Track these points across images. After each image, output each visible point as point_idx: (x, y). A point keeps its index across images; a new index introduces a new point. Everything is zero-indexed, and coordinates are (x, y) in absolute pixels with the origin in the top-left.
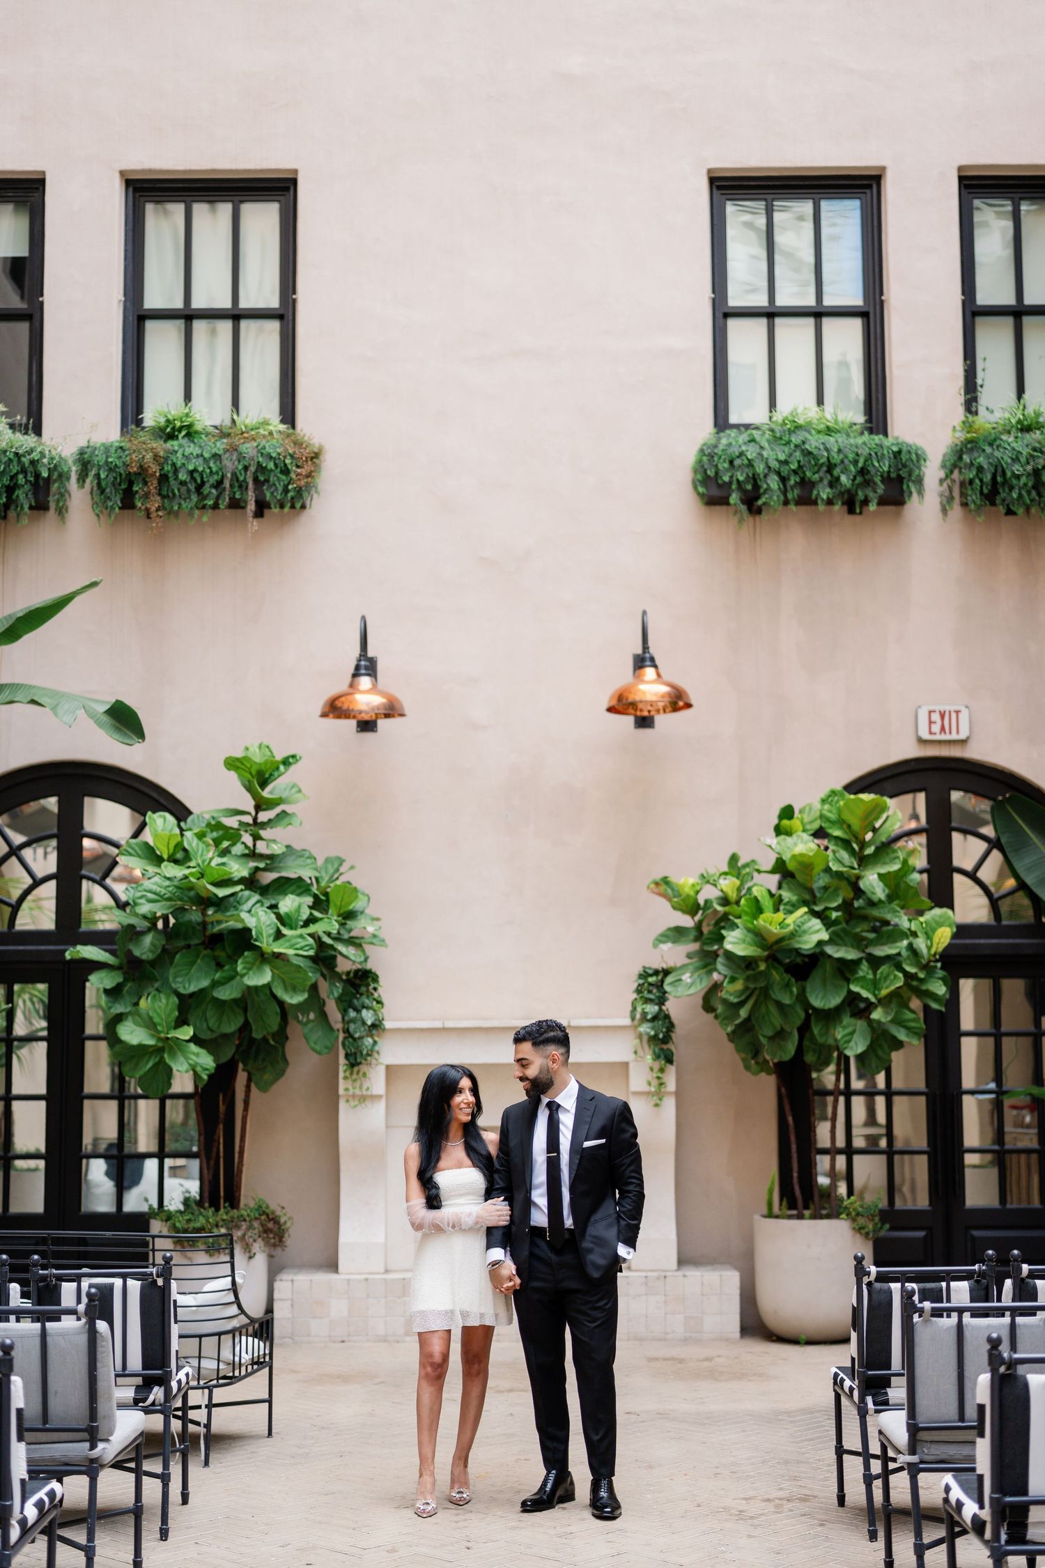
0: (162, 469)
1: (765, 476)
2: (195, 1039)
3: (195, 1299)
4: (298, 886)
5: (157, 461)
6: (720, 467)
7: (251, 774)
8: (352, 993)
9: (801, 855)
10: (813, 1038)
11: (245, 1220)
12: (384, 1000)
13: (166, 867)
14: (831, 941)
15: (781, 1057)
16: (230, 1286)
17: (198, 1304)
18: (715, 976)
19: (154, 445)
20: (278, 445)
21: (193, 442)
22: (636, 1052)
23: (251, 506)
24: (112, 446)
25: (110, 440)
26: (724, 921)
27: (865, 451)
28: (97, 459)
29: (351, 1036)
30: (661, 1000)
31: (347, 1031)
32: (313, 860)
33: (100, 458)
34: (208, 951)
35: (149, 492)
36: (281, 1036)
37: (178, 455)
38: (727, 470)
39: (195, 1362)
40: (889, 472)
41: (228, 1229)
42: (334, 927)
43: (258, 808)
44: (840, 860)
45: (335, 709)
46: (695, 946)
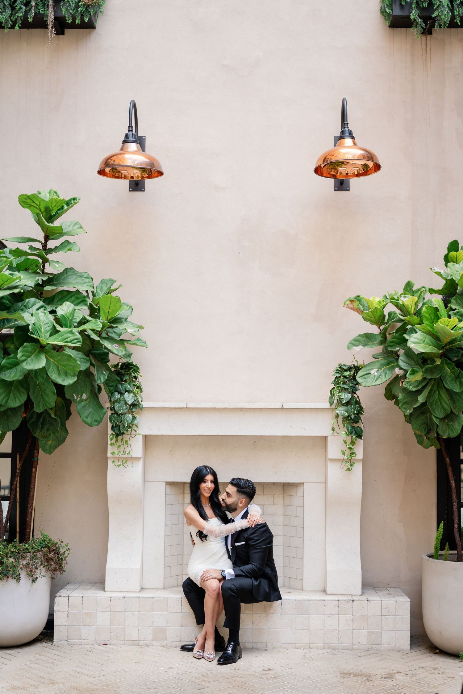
4: (76, 297)
7: (40, 210)
8: (118, 380)
11: (29, 552)
12: (143, 387)
15: (449, 434)
18: (397, 371)
22: (333, 429)
23: (51, 22)
29: (116, 413)
30: (353, 391)
31: (113, 409)
32: (90, 280)
36: (64, 411)
41: (15, 559)
43: (47, 238)
45: (109, 166)
46: (380, 348)
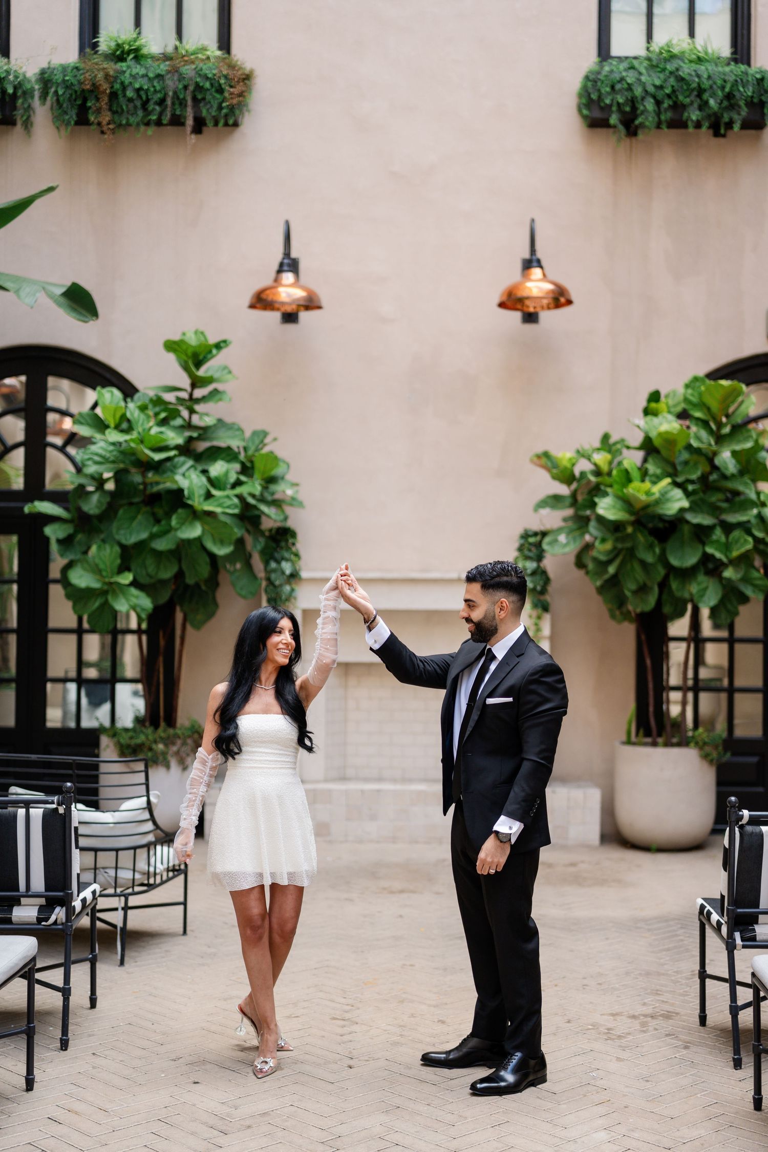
0: (112, 87)
1: (643, 99)
2: (135, 584)
3: (113, 816)
4: (228, 454)
5: (107, 80)
6: (603, 91)
7: (186, 355)
8: (273, 547)
9: (667, 433)
10: (670, 591)
11: (179, 737)
12: (301, 554)
13: (109, 433)
14: (691, 509)
15: (642, 608)
16: (145, 805)
17: (115, 821)
18: (587, 538)
19: (105, 66)
20: (214, 67)
21: (139, 64)
23: (190, 122)
24: (68, 67)
25: (68, 62)
26: (596, 491)
27: (732, 78)
28: (56, 77)
29: (272, 584)
30: (539, 558)
31: (268, 579)
32: (241, 433)
33: (58, 77)
34: (148, 509)
35: (100, 108)
36: (213, 582)
37: (125, 75)
38: (608, 93)
39: (112, 872)
40: (752, 97)
41: (165, 745)
42: (257, 489)
43: (194, 386)
44: (699, 437)
45: (261, 301)
46: (569, 512)
